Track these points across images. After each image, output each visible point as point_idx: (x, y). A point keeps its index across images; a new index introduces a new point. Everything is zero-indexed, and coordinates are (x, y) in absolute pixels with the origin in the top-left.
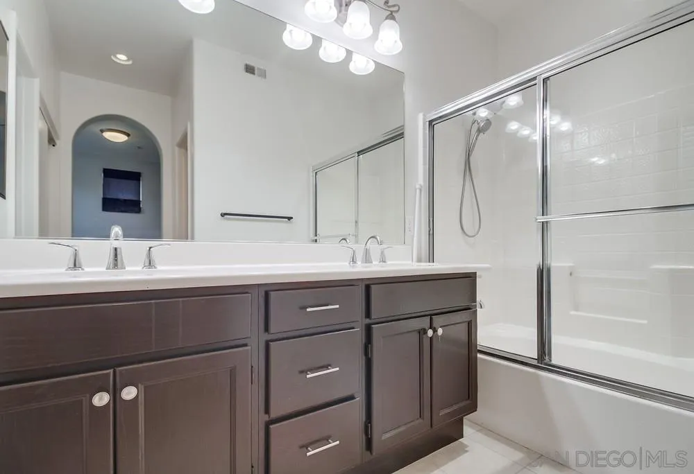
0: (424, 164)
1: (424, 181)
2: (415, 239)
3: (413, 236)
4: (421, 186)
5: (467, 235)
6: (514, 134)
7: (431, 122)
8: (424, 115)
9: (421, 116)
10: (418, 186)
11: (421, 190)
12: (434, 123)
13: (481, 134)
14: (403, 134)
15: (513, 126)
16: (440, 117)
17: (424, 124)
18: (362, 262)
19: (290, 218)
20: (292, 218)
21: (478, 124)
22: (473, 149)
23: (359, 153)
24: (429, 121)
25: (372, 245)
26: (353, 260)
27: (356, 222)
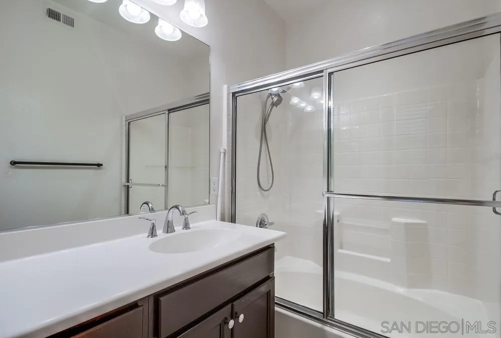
0: (228, 130)
1: (228, 146)
2: (219, 198)
3: (217, 196)
4: (225, 151)
5: (263, 190)
6: (295, 106)
7: (234, 94)
8: (228, 87)
9: (225, 87)
10: (222, 151)
11: (225, 154)
12: (237, 95)
13: (275, 107)
14: (208, 100)
15: (295, 100)
16: (242, 91)
17: (228, 94)
18: (164, 232)
19: (99, 165)
20: (102, 165)
21: (272, 99)
22: (268, 120)
23: (170, 111)
24: (233, 93)
25: (174, 215)
26: (153, 233)
27: (166, 167)
